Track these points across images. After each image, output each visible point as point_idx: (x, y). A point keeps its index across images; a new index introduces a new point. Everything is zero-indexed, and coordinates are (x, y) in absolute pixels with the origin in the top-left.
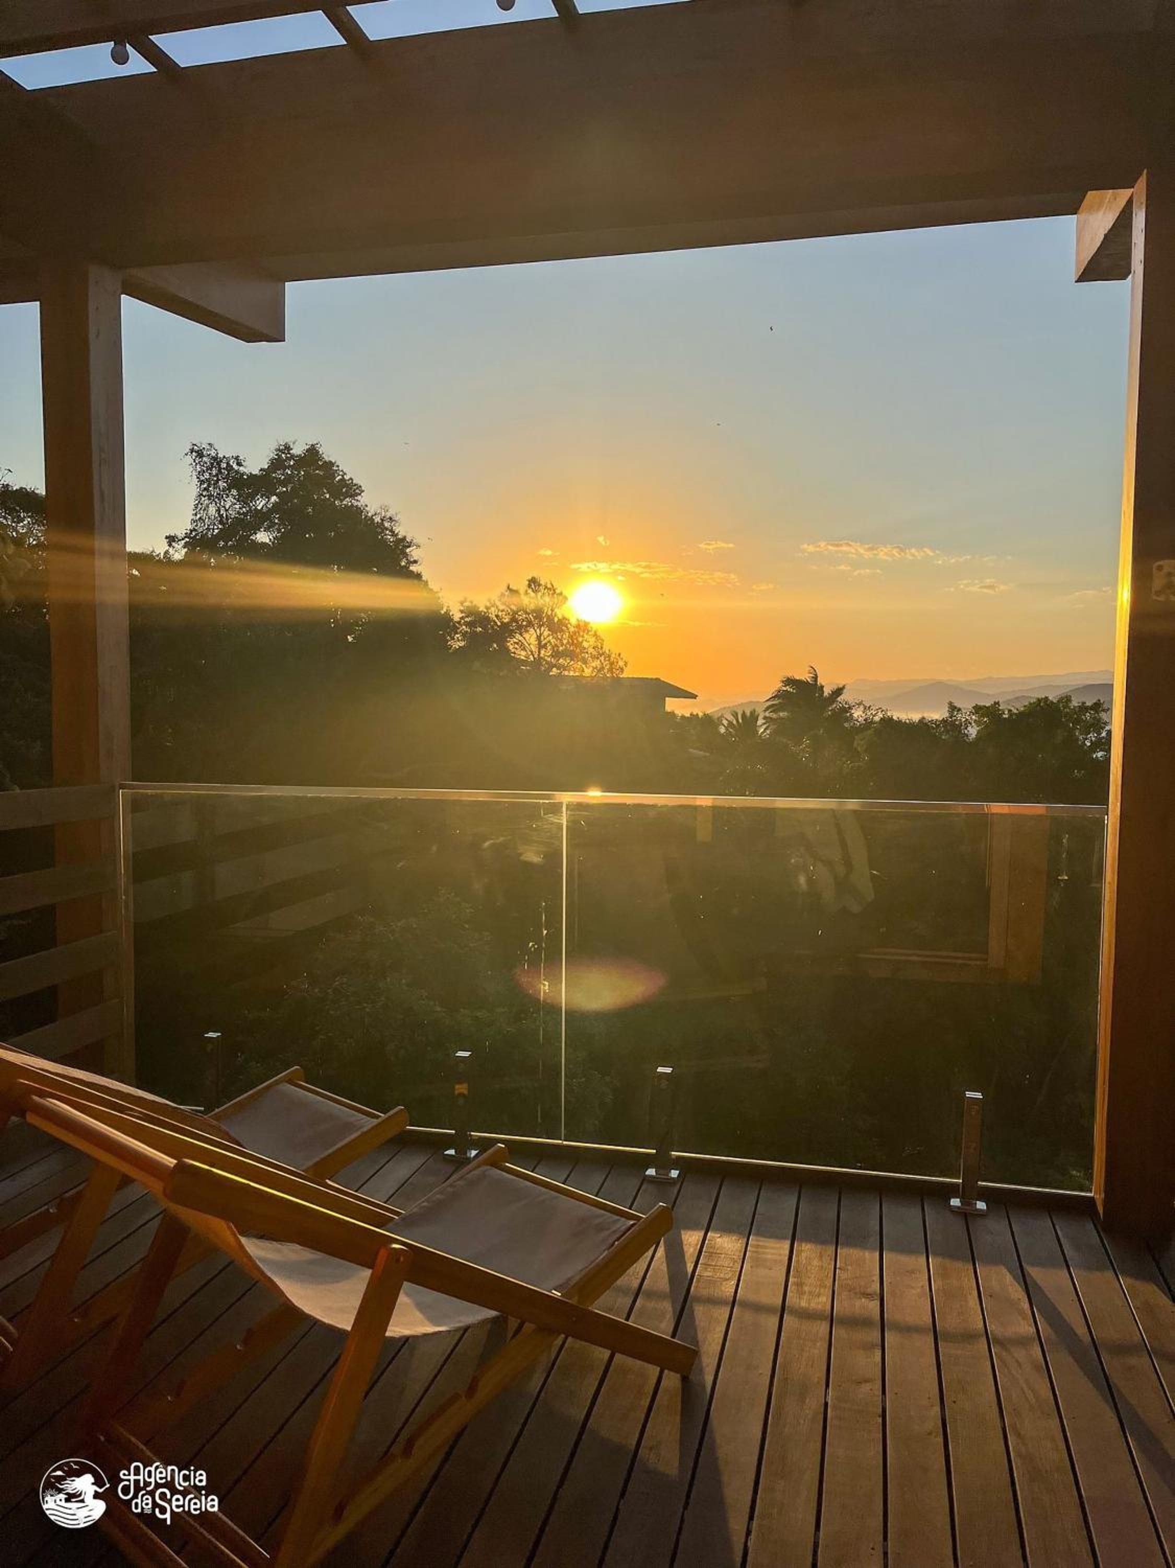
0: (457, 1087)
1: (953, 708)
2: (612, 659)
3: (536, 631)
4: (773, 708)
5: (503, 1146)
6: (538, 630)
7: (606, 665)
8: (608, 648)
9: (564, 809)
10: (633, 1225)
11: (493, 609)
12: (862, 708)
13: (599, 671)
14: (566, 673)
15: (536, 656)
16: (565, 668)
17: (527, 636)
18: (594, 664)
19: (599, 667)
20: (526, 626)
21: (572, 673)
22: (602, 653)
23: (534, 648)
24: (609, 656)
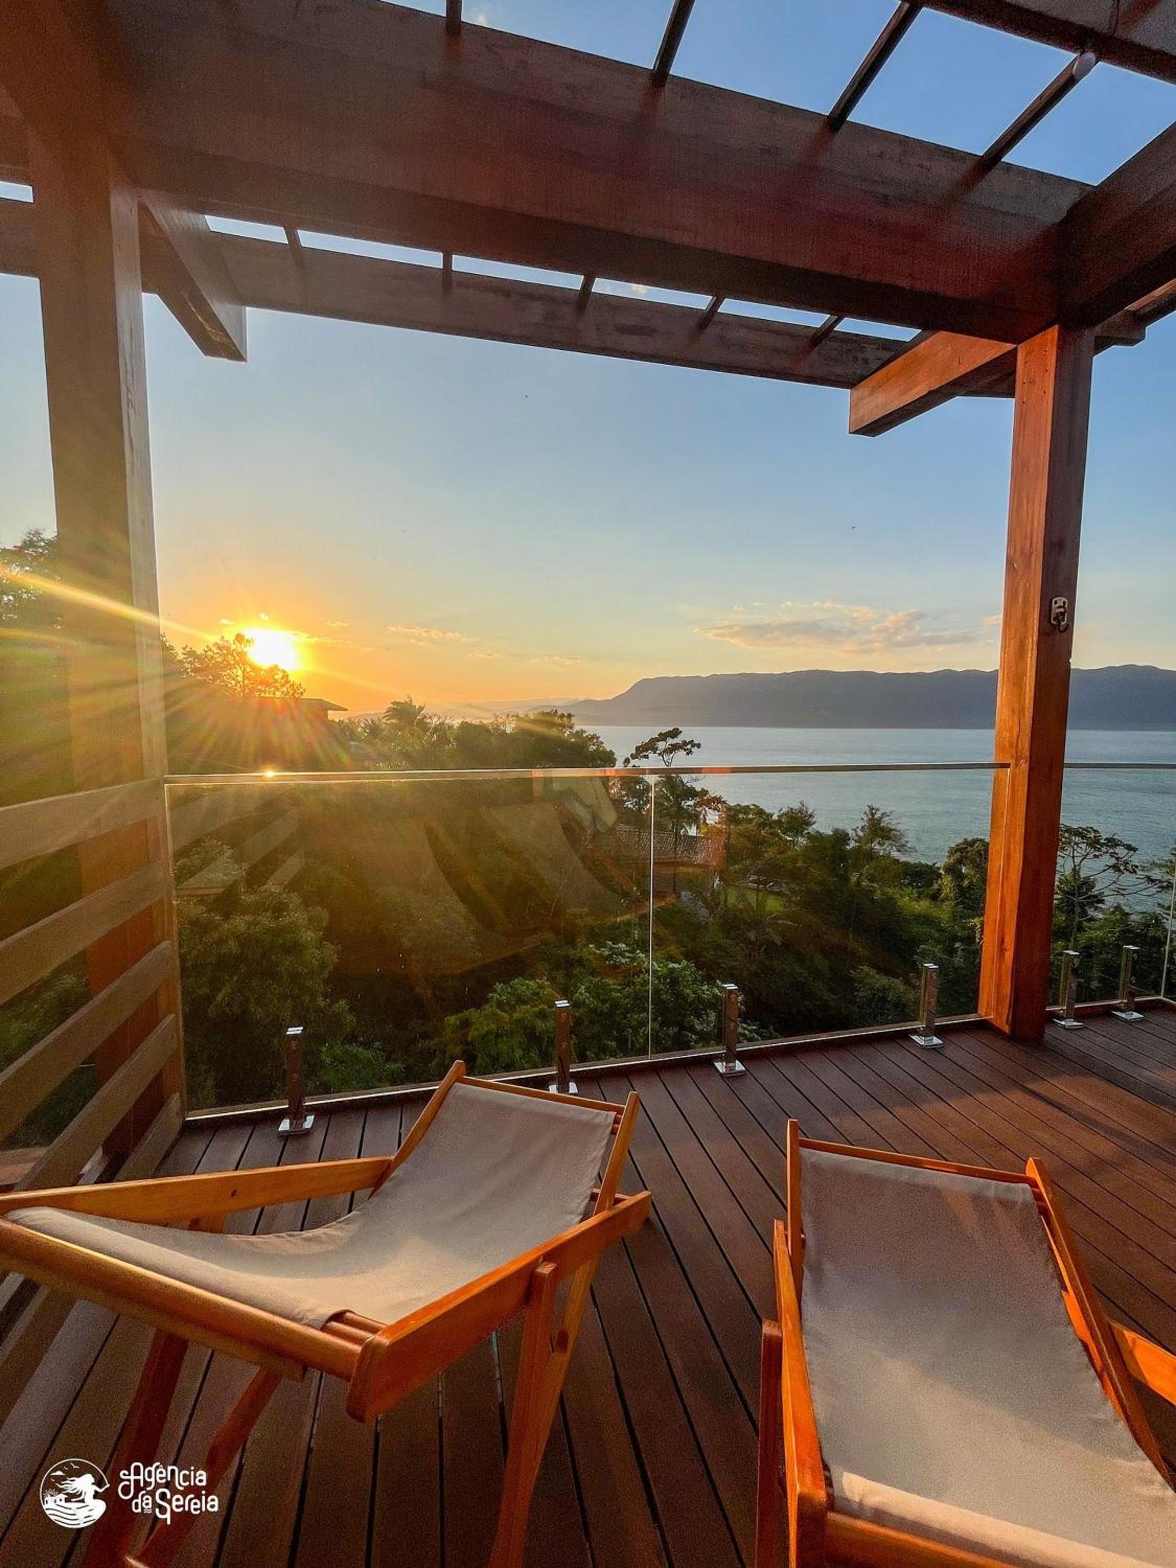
2: (295, 687)
7: (291, 691)
8: (292, 680)
11: (209, 653)
12: (434, 718)
13: (286, 694)
14: (263, 695)
15: (242, 684)
16: (262, 692)
18: (282, 690)
19: (286, 692)
21: (268, 695)
22: (287, 682)
23: (240, 679)
24: (293, 685)
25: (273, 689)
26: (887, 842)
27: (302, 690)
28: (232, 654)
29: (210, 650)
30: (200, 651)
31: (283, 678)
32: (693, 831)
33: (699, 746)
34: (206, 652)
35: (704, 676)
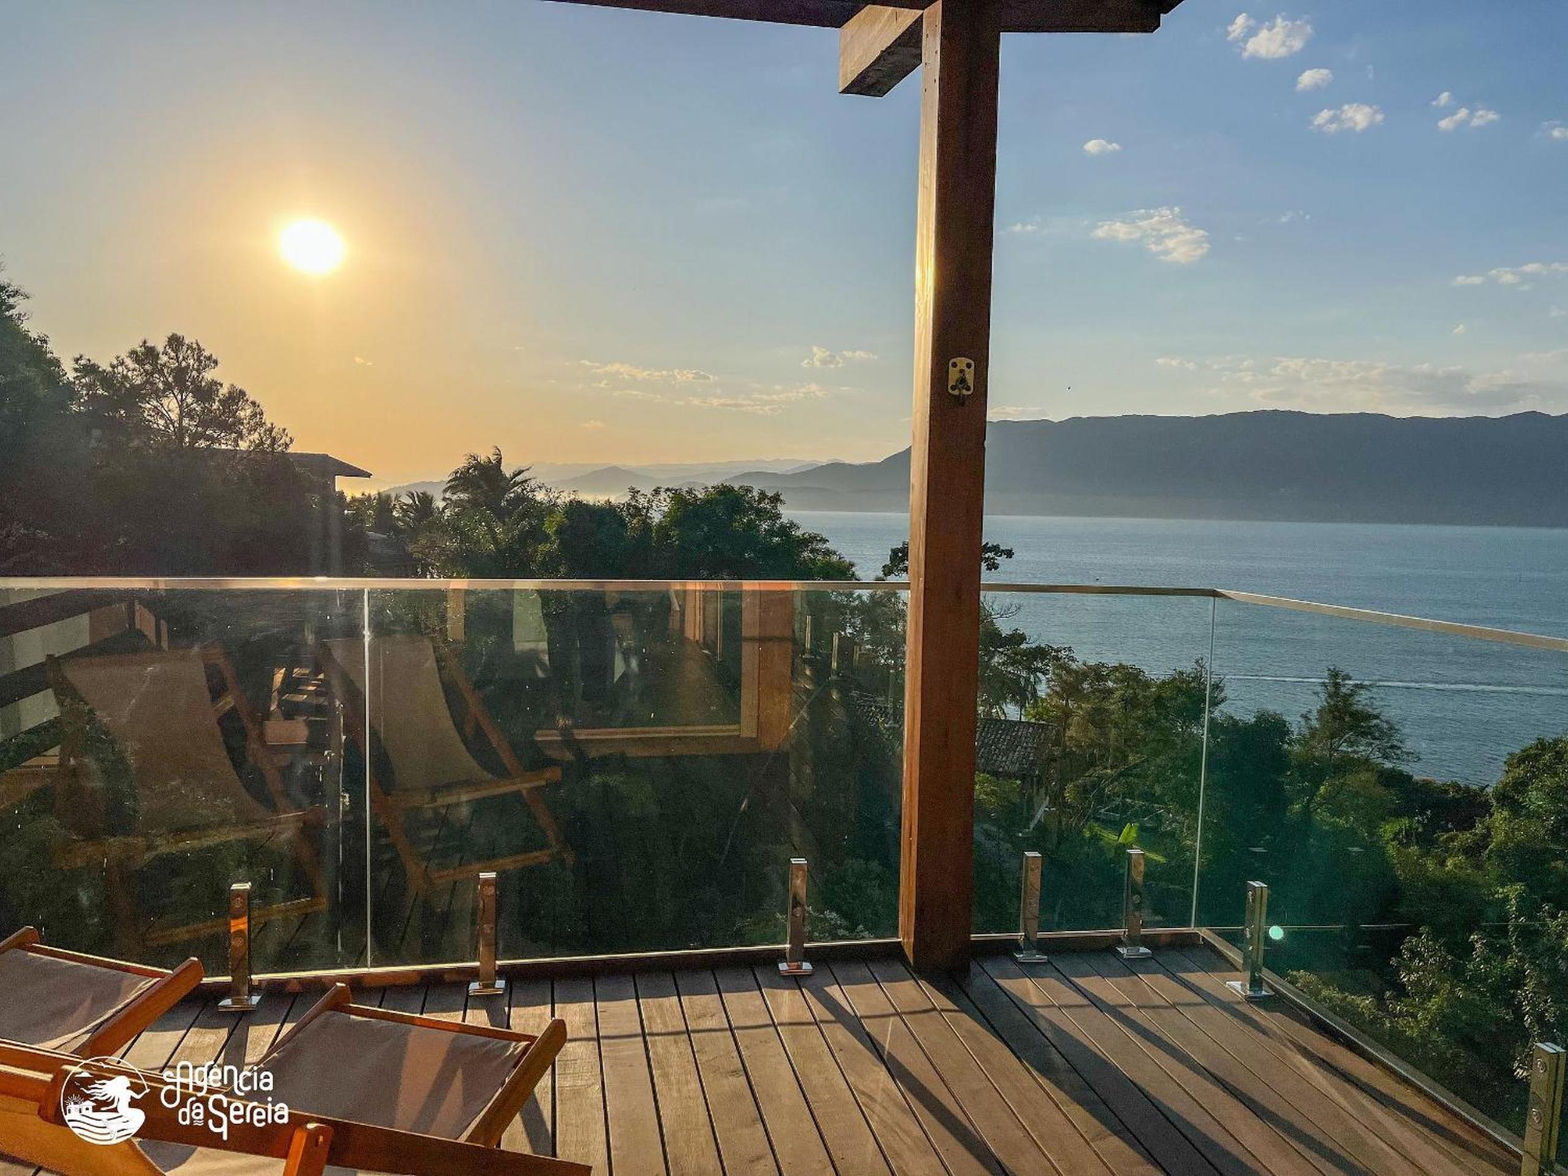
0: (233, 922)
1: (635, 493)
2: (274, 434)
3: (175, 397)
4: (452, 488)
5: (343, 985)
6: (179, 397)
7: (266, 440)
8: (271, 421)
9: (366, 597)
10: (526, 1048)
11: (120, 369)
12: (544, 491)
13: (257, 446)
14: (216, 446)
15: (176, 425)
16: (217, 440)
17: (165, 401)
18: (251, 438)
19: (257, 442)
20: (164, 391)
21: (223, 447)
22: (262, 424)
23: (174, 416)
24: (271, 430)
25: (234, 435)
26: (1364, 741)
27: (288, 440)
28: (161, 372)
29: (122, 363)
30: (104, 366)
31: (254, 415)
32: (1012, 711)
33: (1009, 554)
34: (113, 367)
35: (1056, 419)
